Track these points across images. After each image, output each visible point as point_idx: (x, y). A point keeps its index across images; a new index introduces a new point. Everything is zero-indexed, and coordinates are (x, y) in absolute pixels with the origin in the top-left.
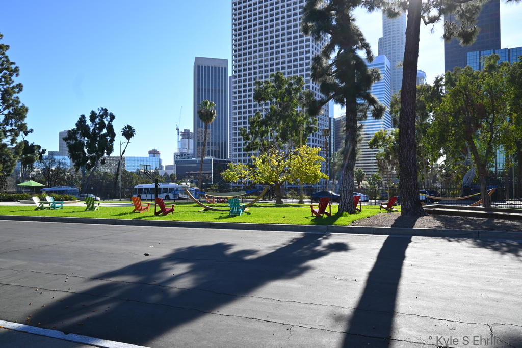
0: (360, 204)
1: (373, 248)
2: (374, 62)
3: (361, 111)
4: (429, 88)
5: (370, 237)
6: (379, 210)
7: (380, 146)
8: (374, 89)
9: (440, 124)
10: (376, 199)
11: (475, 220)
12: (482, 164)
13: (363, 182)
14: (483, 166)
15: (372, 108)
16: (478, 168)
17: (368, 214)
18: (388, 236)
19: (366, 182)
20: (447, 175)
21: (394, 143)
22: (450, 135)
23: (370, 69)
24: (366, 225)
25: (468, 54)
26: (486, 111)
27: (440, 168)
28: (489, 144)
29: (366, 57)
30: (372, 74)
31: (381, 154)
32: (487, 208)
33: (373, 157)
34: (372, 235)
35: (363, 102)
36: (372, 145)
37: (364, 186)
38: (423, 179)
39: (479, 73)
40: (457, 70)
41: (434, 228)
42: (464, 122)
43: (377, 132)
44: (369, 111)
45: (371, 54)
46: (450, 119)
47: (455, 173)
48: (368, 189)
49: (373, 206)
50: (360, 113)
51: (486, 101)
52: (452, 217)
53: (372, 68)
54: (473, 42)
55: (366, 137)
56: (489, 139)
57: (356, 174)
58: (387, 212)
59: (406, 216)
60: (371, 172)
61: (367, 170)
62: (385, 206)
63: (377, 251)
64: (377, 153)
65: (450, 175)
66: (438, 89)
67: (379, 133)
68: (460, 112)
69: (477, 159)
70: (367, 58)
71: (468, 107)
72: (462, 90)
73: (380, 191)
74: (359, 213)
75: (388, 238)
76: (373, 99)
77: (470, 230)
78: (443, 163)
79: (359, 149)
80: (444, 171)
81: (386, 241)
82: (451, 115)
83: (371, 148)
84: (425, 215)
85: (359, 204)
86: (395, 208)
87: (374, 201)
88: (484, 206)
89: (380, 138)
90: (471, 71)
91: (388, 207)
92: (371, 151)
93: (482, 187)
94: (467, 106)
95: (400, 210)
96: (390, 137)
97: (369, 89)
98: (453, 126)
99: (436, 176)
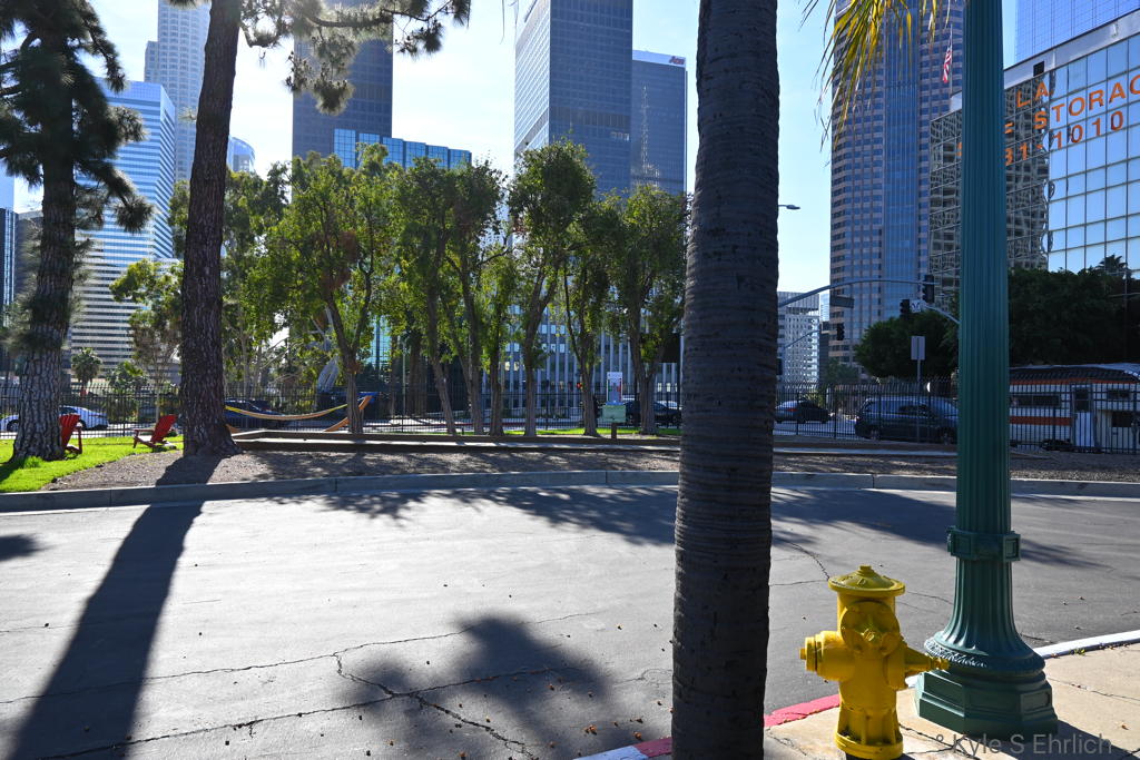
0: (80, 435)
1: (105, 540)
2: (126, 93)
3: (87, 205)
4: (257, 183)
5: (99, 514)
6: (130, 448)
7: (142, 296)
8: (123, 158)
9: (274, 263)
10: (124, 422)
11: (333, 459)
12: (350, 348)
13: (96, 381)
14: (352, 353)
15: (117, 202)
16: (343, 357)
17: (99, 459)
18: (148, 506)
19: (104, 380)
20: (290, 370)
21: (176, 294)
22: (294, 288)
23: (114, 108)
24: (90, 486)
25: (336, 131)
26: (359, 248)
27: (276, 353)
28: (364, 312)
29: (105, 76)
30: (120, 122)
31: (145, 316)
32: (357, 434)
33: (124, 322)
34: (105, 509)
35: (95, 184)
36: (119, 292)
37: (98, 392)
38: (240, 376)
39: (352, 173)
40: (314, 157)
41: (253, 479)
42: (321, 264)
43: (134, 263)
44: (109, 209)
45: (120, 72)
46: (295, 255)
47: (305, 365)
48: (107, 398)
49: (118, 440)
50: (83, 211)
51: (360, 228)
52: (292, 454)
53: (120, 105)
54: (342, 110)
55: (99, 271)
56: (362, 302)
57: (75, 360)
58: (149, 450)
59: (194, 457)
60: (117, 356)
61: (109, 352)
62: (148, 438)
63: (114, 546)
64: (133, 311)
65: (296, 369)
66: (276, 188)
67: (140, 267)
68: (313, 243)
69: (342, 340)
70: (108, 80)
71: (328, 237)
72: (318, 199)
73: (139, 404)
74: (74, 458)
75: (148, 510)
76: (120, 181)
77: (321, 478)
78: (283, 344)
79: (79, 299)
80: (284, 361)
81: (139, 520)
82: (297, 247)
83: (118, 299)
84: (236, 453)
85: (75, 436)
86: (170, 442)
87: (120, 426)
88: (352, 429)
89: (142, 278)
90: (339, 165)
91: (153, 440)
92: (118, 307)
93: (349, 395)
94: (327, 233)
95: (181, 446)
96: (167, 279)
97: (112, 155)
98: (300, 269)
99: (269, 371)
